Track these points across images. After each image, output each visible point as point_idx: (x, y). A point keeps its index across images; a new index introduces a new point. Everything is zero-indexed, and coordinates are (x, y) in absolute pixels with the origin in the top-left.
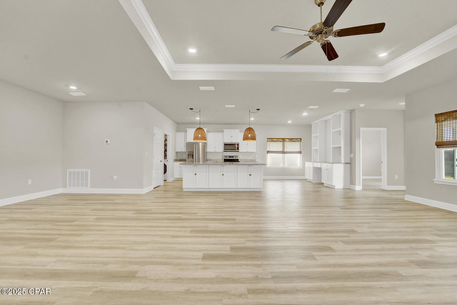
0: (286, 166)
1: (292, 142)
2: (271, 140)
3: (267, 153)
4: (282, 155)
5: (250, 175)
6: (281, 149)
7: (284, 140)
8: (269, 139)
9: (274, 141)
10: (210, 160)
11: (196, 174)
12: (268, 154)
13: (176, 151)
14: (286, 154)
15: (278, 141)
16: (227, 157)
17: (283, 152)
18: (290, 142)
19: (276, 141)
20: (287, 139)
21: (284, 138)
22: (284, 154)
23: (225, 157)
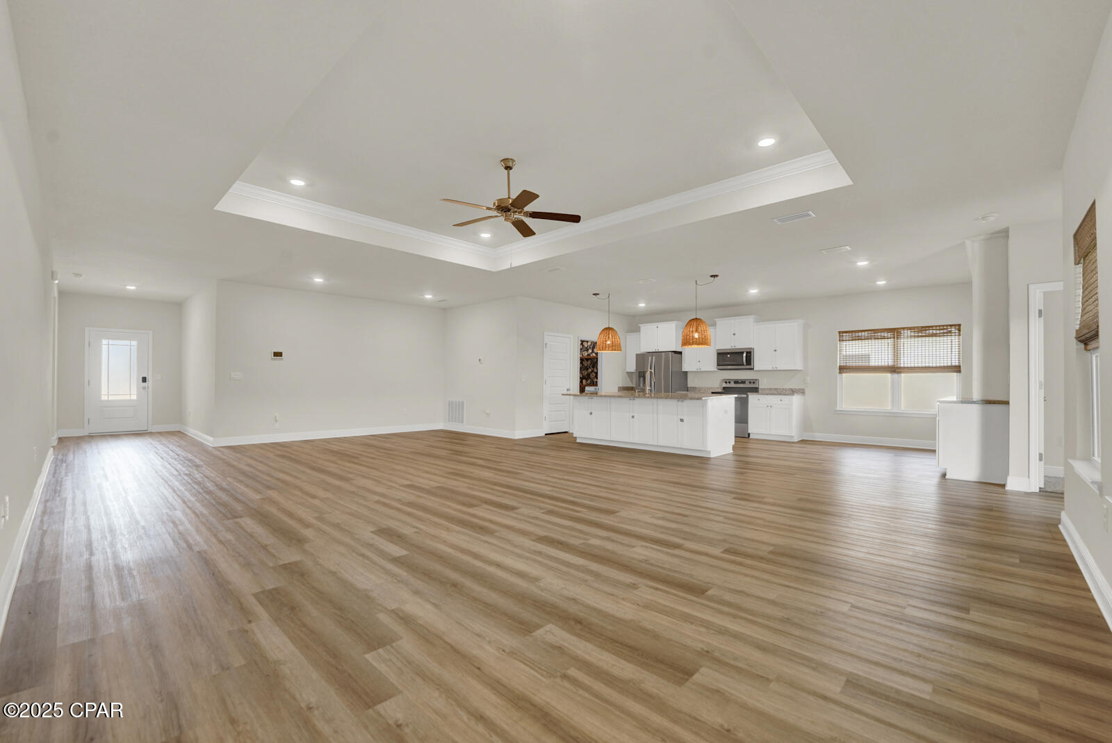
0: (903, 407)
1: (925, 336)
2: (855, 335)
3: (840, 373)
4: (889, 375)
5: (682, 420)
6: (887, 360)
7: (895, 333)
8: (846, 332)
9: (859, 339)
10: (694, 389)
11: (591, 414)
12: (844, 375)
13: (628, 371)
14: (903, 375)
15: (875, 339)
16: (729, 382)
17: (894, 370)
18: (918, 336)
19: (868, 339)
20: (904, 328)
21: (898, 329)
22: (896, 376)
23: (726, 382)
